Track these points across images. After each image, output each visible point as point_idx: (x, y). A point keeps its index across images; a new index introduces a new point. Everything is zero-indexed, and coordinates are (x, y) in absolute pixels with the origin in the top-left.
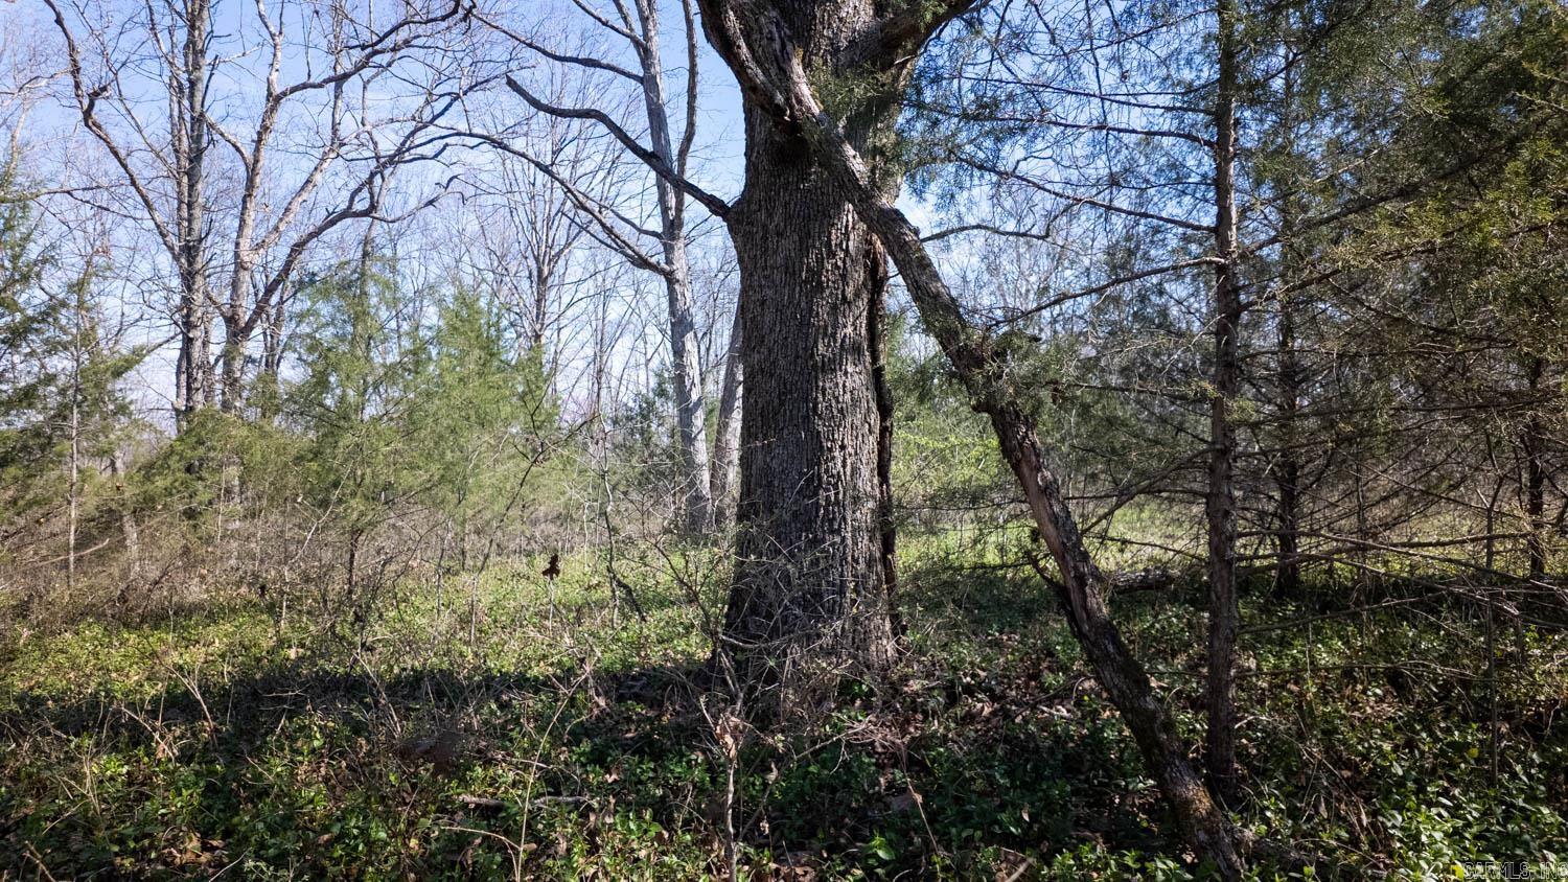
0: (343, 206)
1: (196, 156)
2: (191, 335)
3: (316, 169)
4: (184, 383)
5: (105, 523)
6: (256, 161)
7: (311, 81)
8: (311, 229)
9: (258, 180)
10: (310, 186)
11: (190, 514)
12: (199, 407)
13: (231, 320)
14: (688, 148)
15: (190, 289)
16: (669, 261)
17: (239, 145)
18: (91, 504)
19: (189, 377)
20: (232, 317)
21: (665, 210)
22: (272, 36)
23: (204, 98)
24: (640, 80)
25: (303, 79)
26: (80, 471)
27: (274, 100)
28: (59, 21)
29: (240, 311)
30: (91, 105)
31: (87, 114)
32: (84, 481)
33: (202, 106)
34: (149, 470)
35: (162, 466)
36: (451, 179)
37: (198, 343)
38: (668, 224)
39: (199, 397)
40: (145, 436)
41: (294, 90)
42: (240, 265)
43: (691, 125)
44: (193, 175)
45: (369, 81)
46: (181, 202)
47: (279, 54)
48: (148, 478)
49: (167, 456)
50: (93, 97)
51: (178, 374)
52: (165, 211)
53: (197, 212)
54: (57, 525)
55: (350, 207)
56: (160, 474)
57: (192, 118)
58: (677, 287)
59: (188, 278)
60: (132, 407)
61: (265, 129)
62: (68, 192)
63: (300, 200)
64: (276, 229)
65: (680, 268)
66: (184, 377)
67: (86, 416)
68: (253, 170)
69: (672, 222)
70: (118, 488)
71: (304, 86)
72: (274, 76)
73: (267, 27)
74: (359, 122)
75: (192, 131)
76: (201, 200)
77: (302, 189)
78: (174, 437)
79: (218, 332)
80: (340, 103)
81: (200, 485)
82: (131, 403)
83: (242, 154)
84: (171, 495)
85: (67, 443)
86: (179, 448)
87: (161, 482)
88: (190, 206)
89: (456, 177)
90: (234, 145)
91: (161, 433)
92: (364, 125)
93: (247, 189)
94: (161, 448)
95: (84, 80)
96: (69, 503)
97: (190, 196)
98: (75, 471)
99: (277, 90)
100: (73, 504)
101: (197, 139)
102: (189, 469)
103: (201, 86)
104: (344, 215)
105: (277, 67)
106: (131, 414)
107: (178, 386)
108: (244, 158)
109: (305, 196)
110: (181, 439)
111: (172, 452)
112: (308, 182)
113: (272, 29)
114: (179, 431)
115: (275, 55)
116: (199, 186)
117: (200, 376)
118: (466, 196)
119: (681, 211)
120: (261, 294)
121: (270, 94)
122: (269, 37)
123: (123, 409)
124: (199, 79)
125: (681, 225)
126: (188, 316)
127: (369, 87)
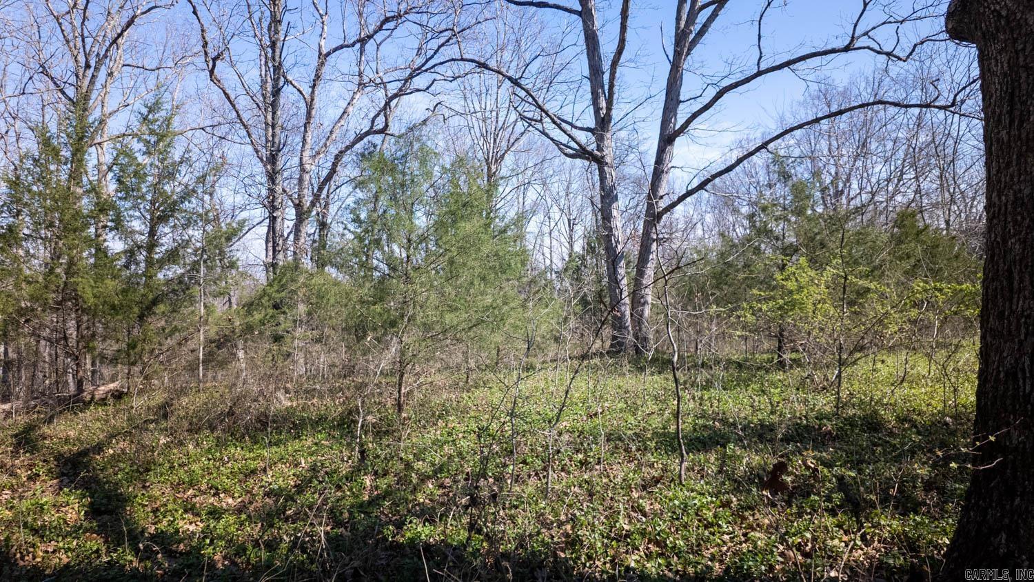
0: (367, 129)
1: (276, 92)
2: (275, 215)
3: (349, 104)
4: (271, 249)
5: (222, 343)
6: (312, 100)
7: (346, 43)
8: (348, 143)
9: (313, 112)
10: (346, 115)
11: (277, 339)
12: (281, 263)
13: (298, 206)
14: (619, 59)
15: (273, 183)
16: (600, 148)
17: (301, 89)
18: (213, 332)
19: (274, 243)
20: (299, 205)
21: (597, 110)
22: (321, 16)
23: (281, 53)
24: (579, 14)
25: (341, 42)
26: (205, 307)
27: (323, 57)
28: (195, 13)
29: (304, 201)
30: (214, 66)
31: (212, 72)
32: (208, 315)
33: (280, 57)
34: (250, 306)
35: (258, 304)
36: (437, 105)
37: (279, 220)
38: (600, 120)
39: (280, 256)
40: (248, 282)
41: (335, 50)
42: (303, 170)
43: (622, 41)
44: (274, 105)
45: (380, 44)
46: (267, 124)
47: (325, 28)
48: (249, 313)
49: (261, 297)
50: (214, 60)
51: (267, 242)
52: (258, 133)
53: (278, 130)
54: (191, 344)
55: (372, 128)
56: (256, 310)
57: (274, 66)
58: (606, 168)
59: (272, 177)
60: (239, 263)
61: (318, 77)
62: (203, 129)
63: (339, 125)
64: (325, 144)
65: (609, 154)
66: (270, 244)
67: (210, 268)
68: (310, 106)
69: (603, 119)
70: (230, 320)
71: (341, 47)
72: (323, 43)
73: (318, 11)
74: (375, 71)
75: (274, 75)
76: (280, 123)
77: (341, 118)
78: (265, 284)
79: (291, 213)
80: (363, 58)
81: (282, 318)
82: (238, 260)
83: (304, 96)
84: (264, 324)
85: (197, 288)
86: (270, 290)
87: (258, 316)
88: (273, 127)
89: (440, 103)
90: (299, 90)
91: (257, 281)
92: (377, 73)
93: (307, 119)
94: (258, 291)
95: (210, 50)
96: (199, 331)
97: (273, 119)
98: (202, 308)
99: (324, 51)
100: (202, 332)
101: (276, 80)
102: (276, 307)
103: (279, 44)
104: (367, 134)
105: (324, 36)
106: (238, 268)
107: (267, 250)
108: (305, 98)
109: (342, 122)
110: (270, 285)
111: (264, 292)
112: (344, 112)
113: (321, 12)
114: (268, 280)
115: (323, 28)
116: (279, 113)
117: (281, 242)
118: (446, 117)
119: (611, 109)
120: (315, 191)
121: (320, 54)
122: (319, 17)
123: (233, 265)
124: (278, 39)
125: (610, 121)
126: (273, 201)
127: (380, 48)
